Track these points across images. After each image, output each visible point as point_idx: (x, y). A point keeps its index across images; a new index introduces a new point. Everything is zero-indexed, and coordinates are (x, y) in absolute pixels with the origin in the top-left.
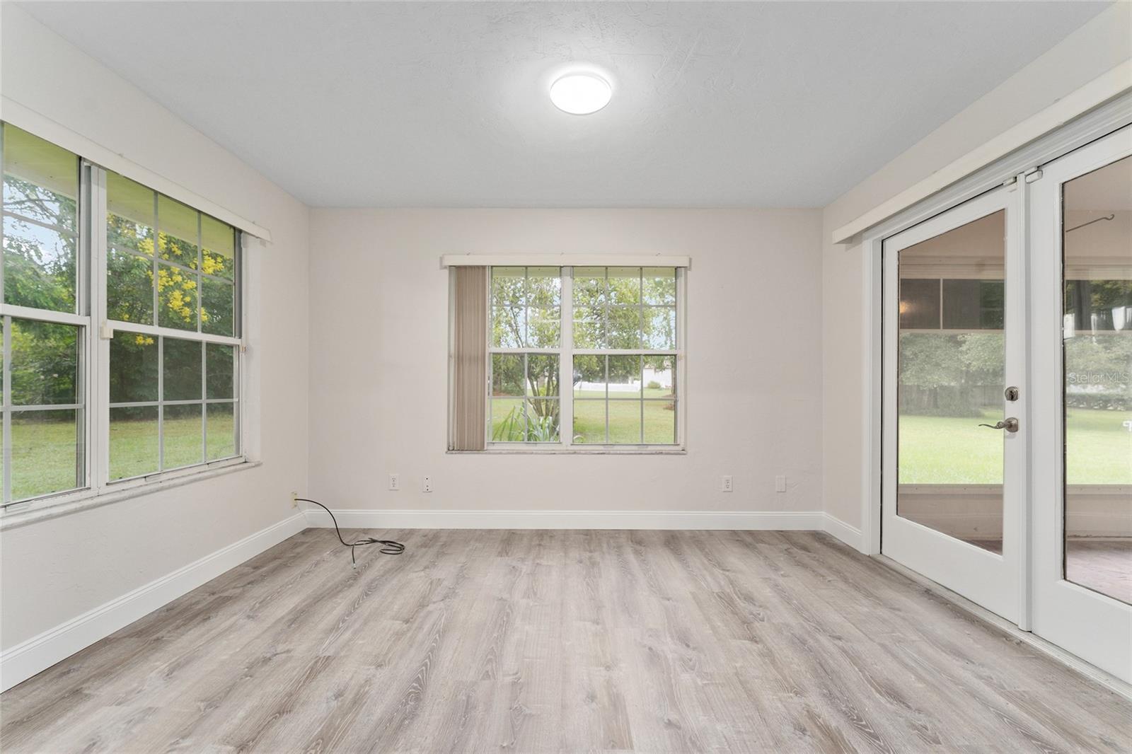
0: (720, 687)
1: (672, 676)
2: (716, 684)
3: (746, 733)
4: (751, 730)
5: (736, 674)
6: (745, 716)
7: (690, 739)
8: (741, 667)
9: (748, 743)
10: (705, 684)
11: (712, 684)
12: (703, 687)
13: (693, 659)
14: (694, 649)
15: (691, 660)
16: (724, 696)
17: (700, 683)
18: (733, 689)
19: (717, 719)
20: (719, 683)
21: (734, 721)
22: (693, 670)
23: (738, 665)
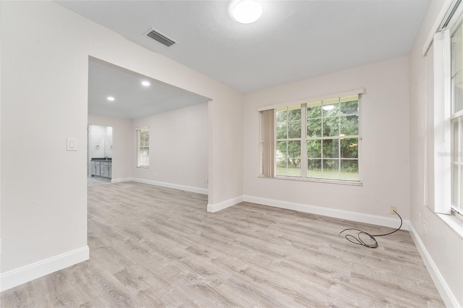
0: (173, 276)
1: (192, 270)
2: (175, 276)
3: (158, 267)
4: (157, 269)
5: (169, 285)
6: (160, 271)
7: (173, 258)
8: (169, 290)
9: (157, 265)
10: (179, 274)
11: (176, 275)
12: (179, 272)
13: (190, 281)
14: (194, 286)
15: (191, 279)
16: (170, 274)
17: (181, 273)
18: (168, 278)
19: (168, 266)
20: (174, 277)
21: (163, 268)
22: (187, 276)
23: (171, 290)
